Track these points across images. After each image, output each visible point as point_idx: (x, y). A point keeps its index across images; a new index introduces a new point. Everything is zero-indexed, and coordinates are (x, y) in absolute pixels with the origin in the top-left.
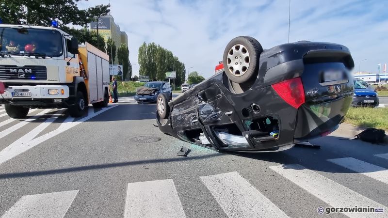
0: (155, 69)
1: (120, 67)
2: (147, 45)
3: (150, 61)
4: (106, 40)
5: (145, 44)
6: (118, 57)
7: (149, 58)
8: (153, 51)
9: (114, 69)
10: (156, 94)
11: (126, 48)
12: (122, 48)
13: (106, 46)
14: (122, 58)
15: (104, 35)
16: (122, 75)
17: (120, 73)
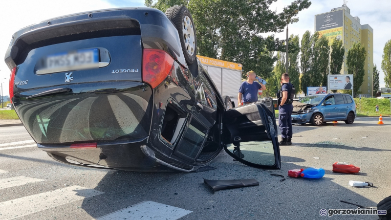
1: (348, 77)
9: (339, 82)
10: (308, 111)
11: (361, 48)
12: (355, 50)
13: (331, 50)
14: (353, 64)
15: (333, 34)
16: (352, 88)
17: (348, 86)
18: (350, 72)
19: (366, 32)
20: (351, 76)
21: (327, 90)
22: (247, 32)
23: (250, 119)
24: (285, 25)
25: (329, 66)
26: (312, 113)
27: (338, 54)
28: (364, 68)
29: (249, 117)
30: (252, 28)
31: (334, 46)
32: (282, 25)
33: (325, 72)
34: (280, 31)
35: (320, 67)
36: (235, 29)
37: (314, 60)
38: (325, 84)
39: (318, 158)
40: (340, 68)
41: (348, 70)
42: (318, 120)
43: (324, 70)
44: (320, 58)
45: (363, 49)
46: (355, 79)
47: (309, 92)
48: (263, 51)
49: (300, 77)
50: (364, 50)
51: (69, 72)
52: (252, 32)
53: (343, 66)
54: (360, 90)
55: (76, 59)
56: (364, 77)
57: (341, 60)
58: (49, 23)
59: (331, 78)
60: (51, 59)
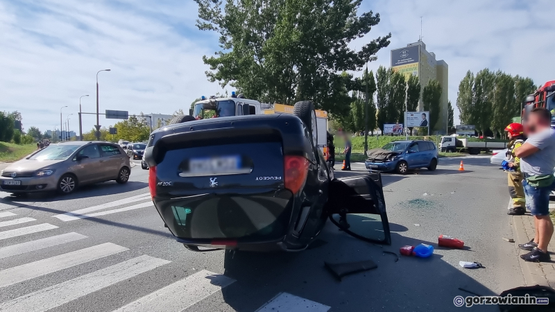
0: (490, 113)
1: (424, 114)
2: (475, 76)
3: (479, 101)
4: (407, 80)
5: (469, 74)
6: (424, 100)
7: (478, 95)
8: (487, 83)
9: (416, 118)
10: (393, 159)
11: (436, 85)
12: (430, 87)
13: (407, 87)
14: (429, 101)
15: (409, 70)
16: (428, 125)
17: (424, 123)
18: (426, 109)
19: (441, 68)
20: (427, 114)
21: (403, 127)
22: (325, 70)
23: (358, 192)
24: (364, 64)
25: (406, 102)
26: (397, 161)
27: (414, 91)
28: (440, 105)
29: (357, 190)
30: (330, 66)
31: (410, 82)
32: (361, 64)
33: (402, 109)
34: (359, 70)
35: (397, 103)
36: (314, 68)
37: (390, 96)
38: (402, 121)
39: (418, 225)
40: (416, 105)
41: (425, 107)
42: (403, 168)
43: (401, 106)
44: (396, 94)
45: (439, 85)
46: (431, 116)
47: (386, 130)
48: (342, 90)
49: (377, 114)
50: (439, 88)
51: (213, 177)
52: (330, 71)
53: (419, 103)
54: (436, 126)
55: (220, 164)
56: (440, 114)
57: (418, 96)
58: (191, 128)
59: (407, 115)
60: (194, 163)
